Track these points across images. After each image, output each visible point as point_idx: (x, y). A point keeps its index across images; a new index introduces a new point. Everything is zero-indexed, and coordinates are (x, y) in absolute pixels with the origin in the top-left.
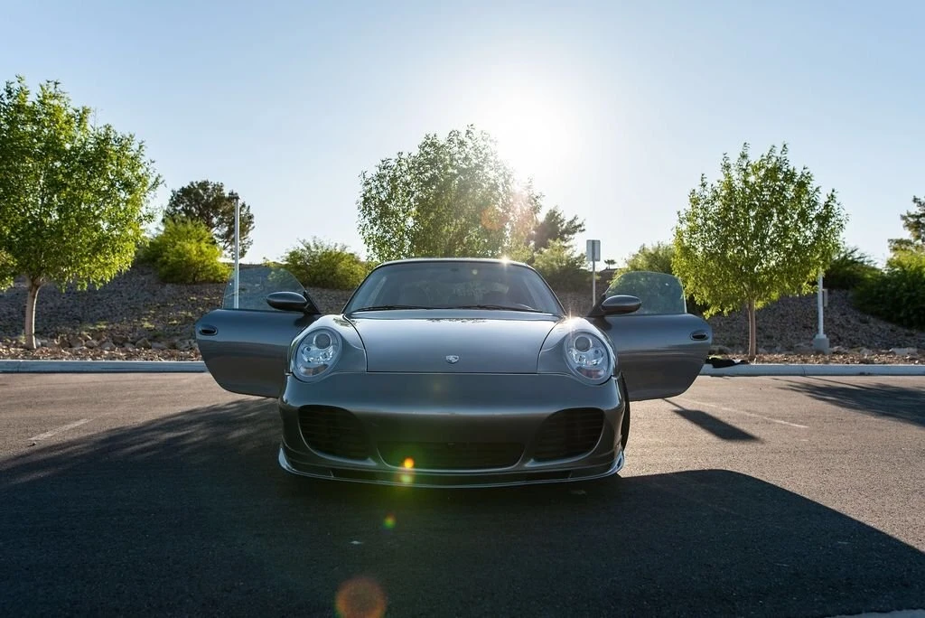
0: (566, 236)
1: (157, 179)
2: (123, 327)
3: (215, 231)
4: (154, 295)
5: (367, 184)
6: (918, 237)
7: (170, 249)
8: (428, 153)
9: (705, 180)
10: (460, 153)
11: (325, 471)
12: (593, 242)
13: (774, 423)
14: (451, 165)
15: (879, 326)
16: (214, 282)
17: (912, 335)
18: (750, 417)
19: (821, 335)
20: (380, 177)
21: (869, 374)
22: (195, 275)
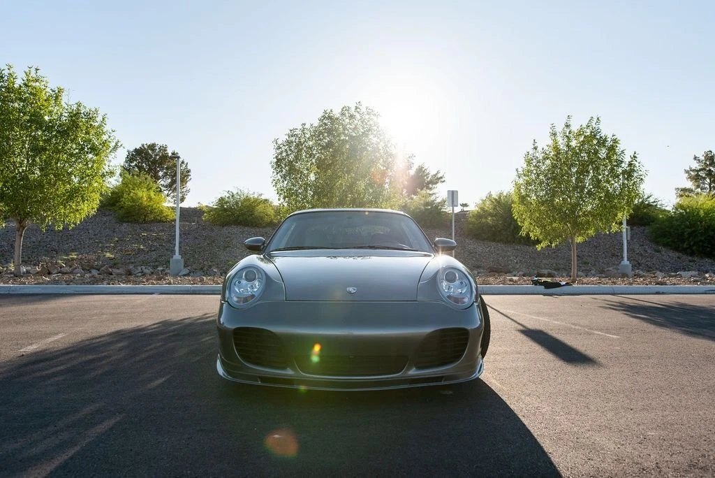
0: (430, 186)
1: (116, 144)
2: (90, 257)
3: (161, 182)
4: (114, 232)
5: (279, 148)
6: (698, 187)
7: (125, 196)
8: (326, 124)
9: (536, 145)
10: (350, 124)
11: (255, 378)
12: (453, 192)
13: (594, 334)
14: (343, 133)
15: (669, 255)
16: (160, 221)
17: (694, 261)
18: (575, 329)
19: (626, 262)
20: (289, 143)
21: (663, 293)
22: (145, 216)
